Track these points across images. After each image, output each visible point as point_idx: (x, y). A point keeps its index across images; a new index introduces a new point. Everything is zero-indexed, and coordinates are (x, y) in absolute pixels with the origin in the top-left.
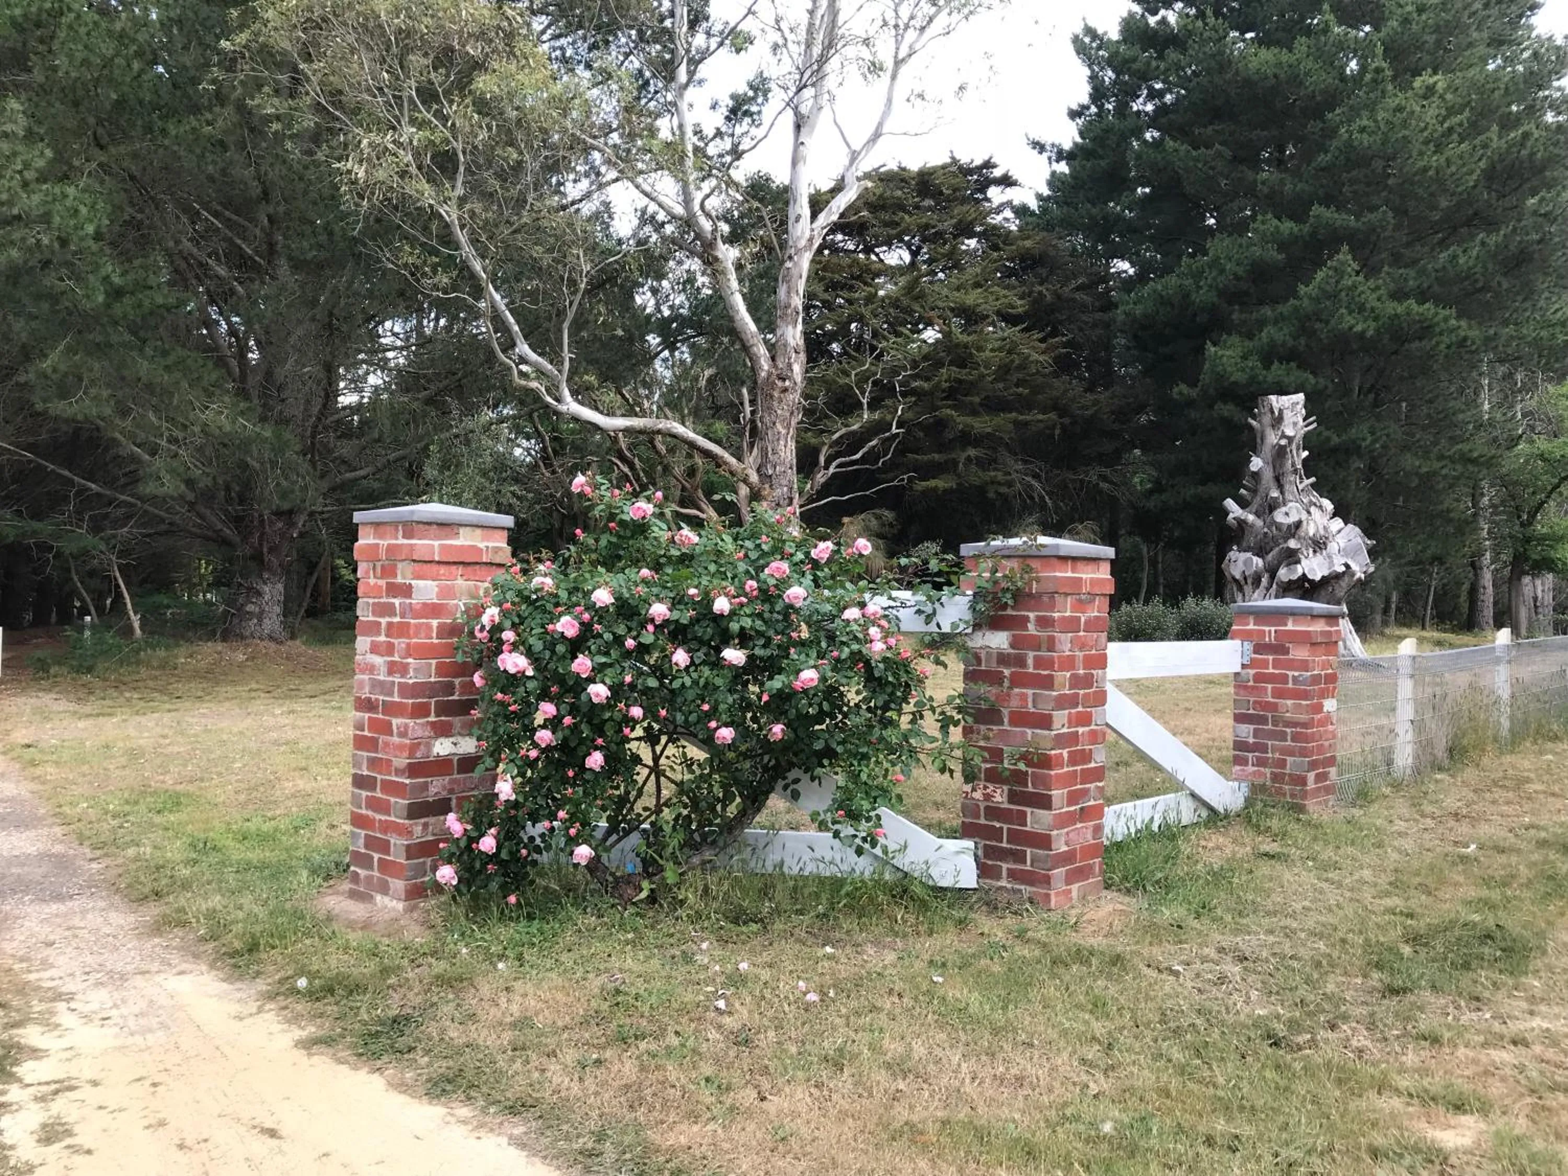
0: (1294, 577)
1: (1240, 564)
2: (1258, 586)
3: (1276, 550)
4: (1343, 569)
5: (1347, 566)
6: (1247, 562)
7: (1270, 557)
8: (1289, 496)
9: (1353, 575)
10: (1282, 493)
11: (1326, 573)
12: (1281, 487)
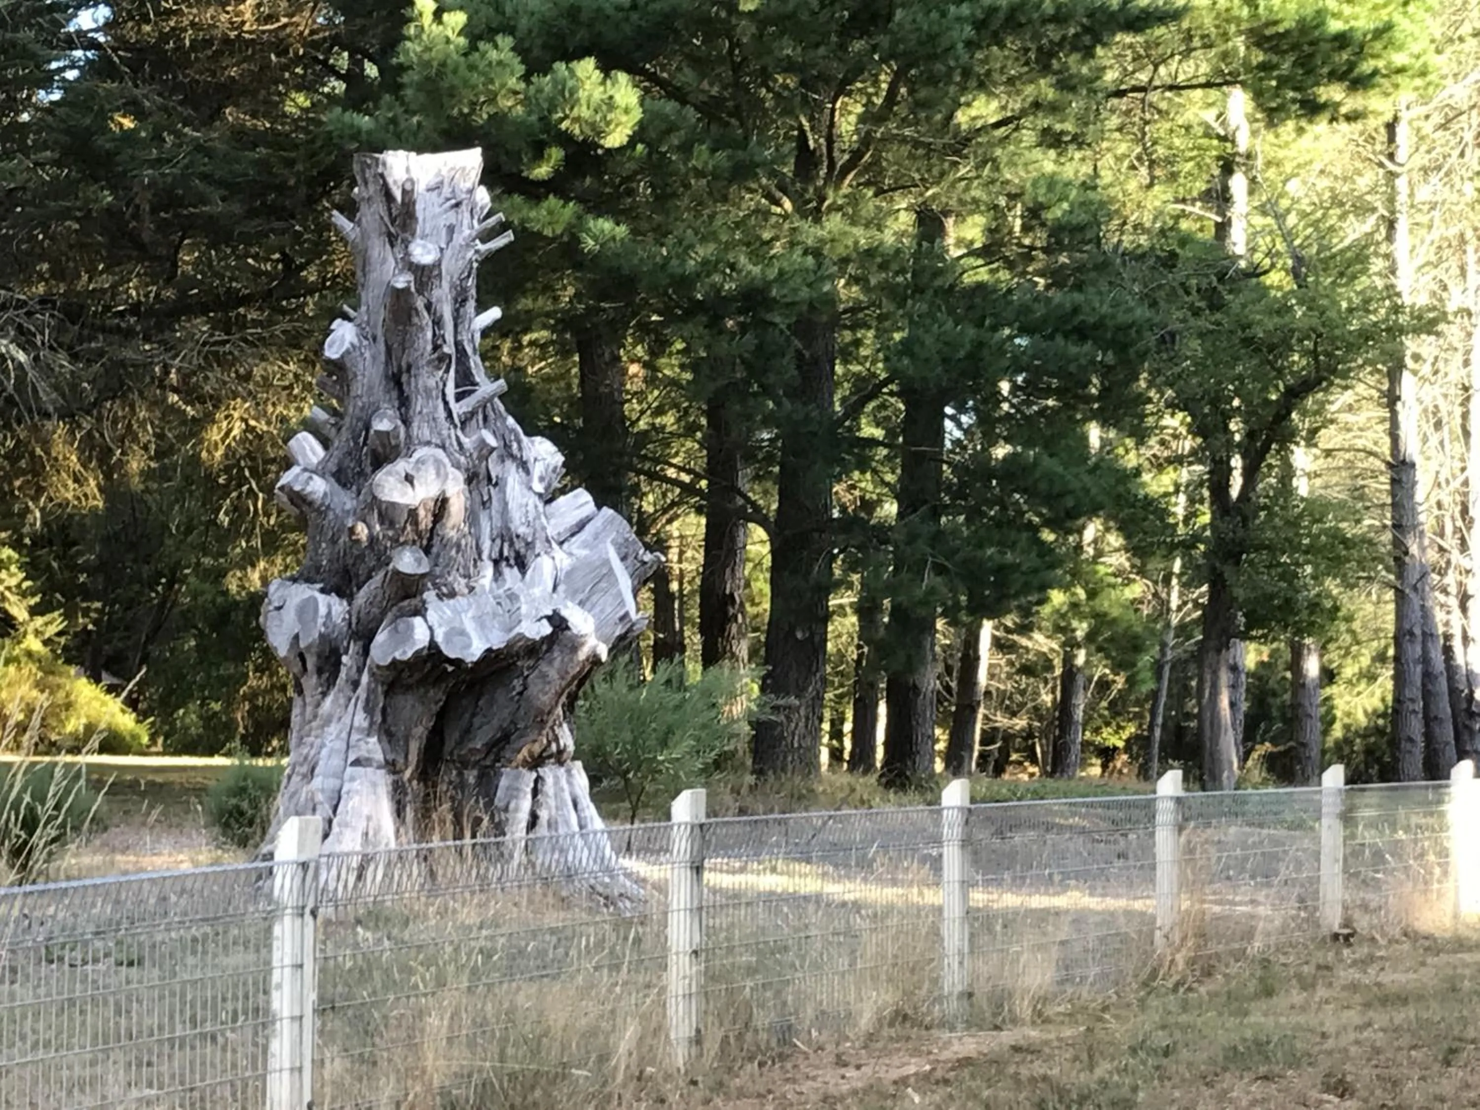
0: (406, 653)
1: (289, 614)
2: (330, 683)
3: (378, 578)
4: (547, 629)
5: (558, 622)
6: (307, 609)
7: (361, 597)
8: (421, 430)
9: (575, 646)
10: (406, 422)
11: (498, 641)
12: (404, 402)
